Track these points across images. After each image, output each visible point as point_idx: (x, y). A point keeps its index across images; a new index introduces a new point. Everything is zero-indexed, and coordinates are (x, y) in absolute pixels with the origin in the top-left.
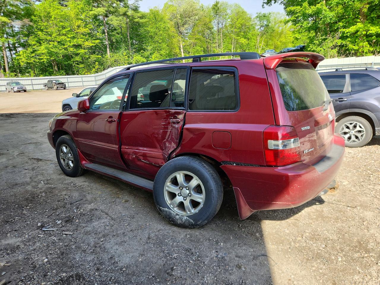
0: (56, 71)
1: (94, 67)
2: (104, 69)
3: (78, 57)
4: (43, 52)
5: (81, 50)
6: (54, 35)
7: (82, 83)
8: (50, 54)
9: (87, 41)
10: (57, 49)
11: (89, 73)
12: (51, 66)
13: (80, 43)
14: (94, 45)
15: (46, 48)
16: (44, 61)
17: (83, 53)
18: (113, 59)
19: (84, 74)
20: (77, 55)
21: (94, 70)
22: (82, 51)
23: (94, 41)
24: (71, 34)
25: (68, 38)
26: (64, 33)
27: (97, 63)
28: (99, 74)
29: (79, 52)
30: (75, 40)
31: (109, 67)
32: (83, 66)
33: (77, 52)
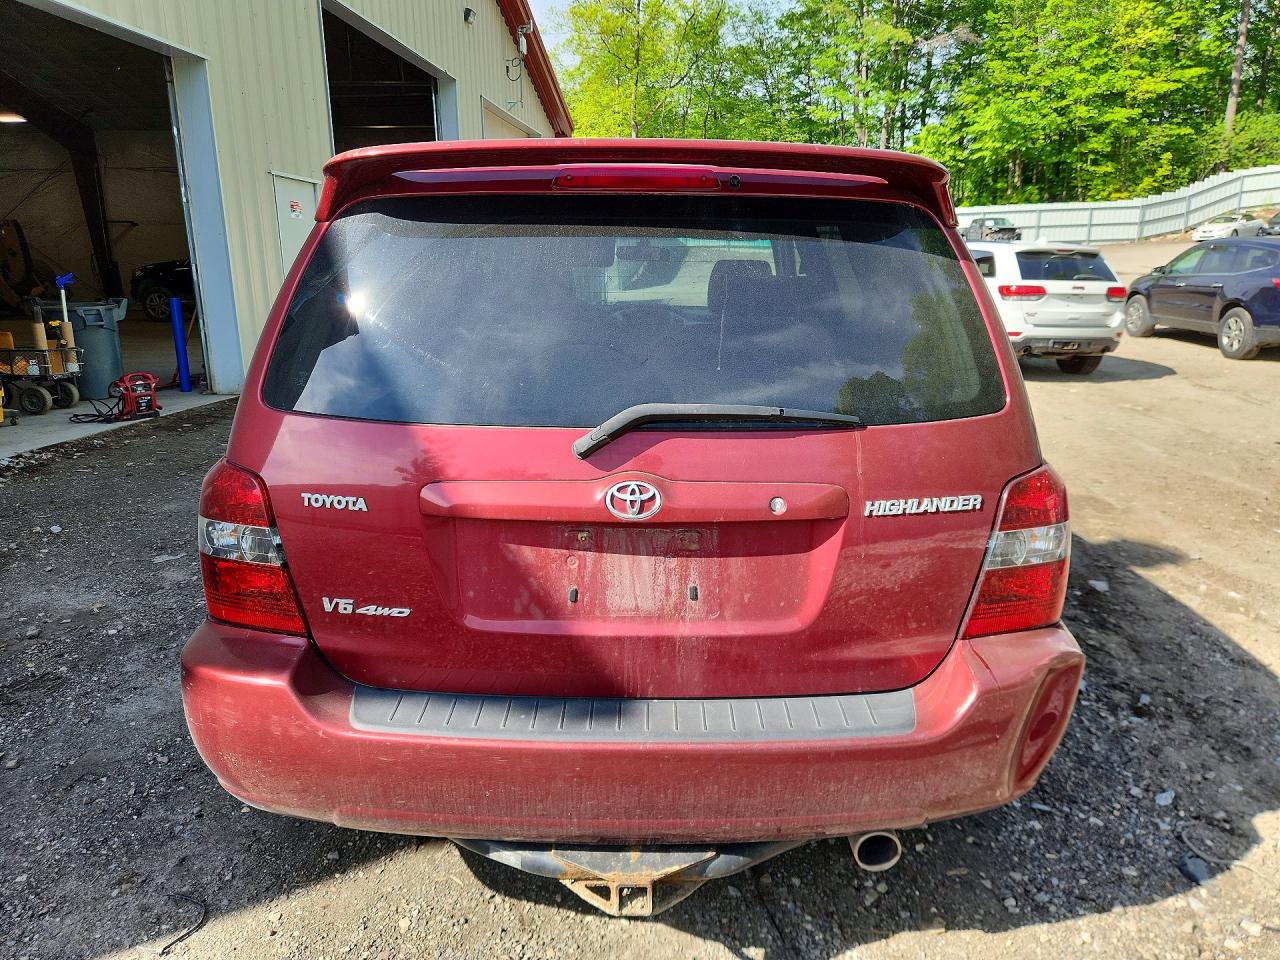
0: (1015, 188)
1: (1152, 172)
2: (1193, 178)
3: (1102, 138)
4: (988, 128)
5: (1117, 109)
6: (1034, 68)
7: (1086, 229)
8: (1009, 131)
9: (1151, 75)
10: (1033, 114)
11: (1126, 194)
12: (1001, 171)
13: (1120, 84)
14: (1173, 86)
15: (1000, 114)
16: (982, 158)
17: (1122, 123)
18: (1246, 137)
19: (1107, 198)
20: (1099, 129)
21: (1147, 181)
22: (1118, 115)
23: (1176, 75)
24: (1098, 56)
25: (1082, 70)
26: (1075, 55)
27: (1168, 155)
28: (1166, 196)
29: (1107, 118)
30: (1103, 78)
31: (1214, 171)
32: (1109, 169)
33: (1101, 119)
